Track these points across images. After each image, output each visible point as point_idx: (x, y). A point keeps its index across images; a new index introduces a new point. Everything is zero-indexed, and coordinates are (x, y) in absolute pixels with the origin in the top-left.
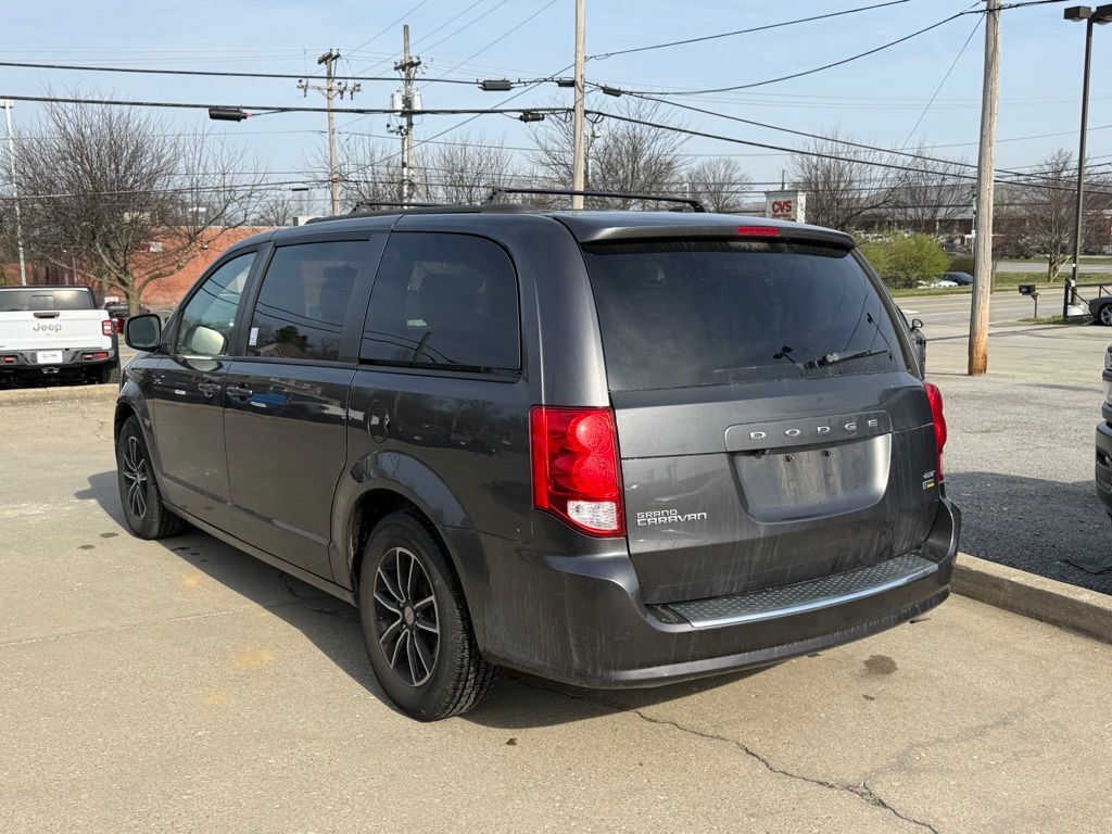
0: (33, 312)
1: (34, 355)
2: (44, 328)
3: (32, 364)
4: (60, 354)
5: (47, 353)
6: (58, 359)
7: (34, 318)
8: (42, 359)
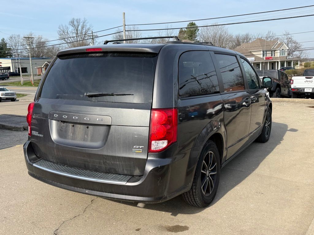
0: (305, 77)
1: (304, 89)
2: (307, 81)
3: (303, 92)
4: (311, 89)
5: (307, 89)
6: (311, 91)
7: (305, 78)
8: (306, 91)
